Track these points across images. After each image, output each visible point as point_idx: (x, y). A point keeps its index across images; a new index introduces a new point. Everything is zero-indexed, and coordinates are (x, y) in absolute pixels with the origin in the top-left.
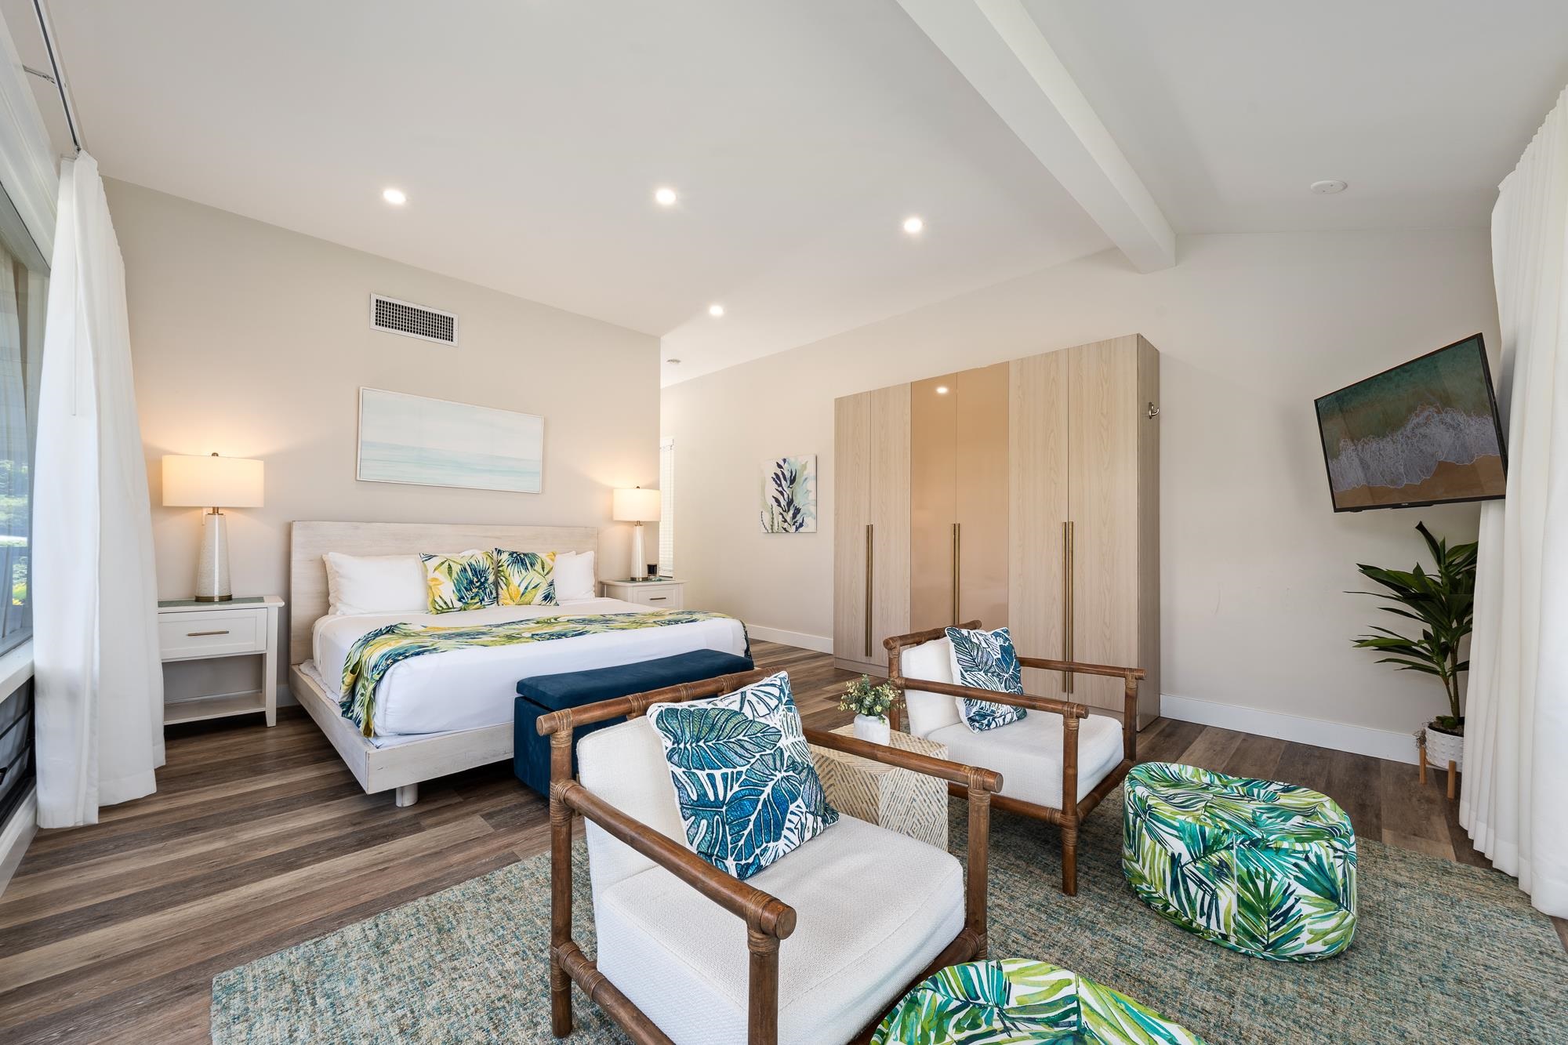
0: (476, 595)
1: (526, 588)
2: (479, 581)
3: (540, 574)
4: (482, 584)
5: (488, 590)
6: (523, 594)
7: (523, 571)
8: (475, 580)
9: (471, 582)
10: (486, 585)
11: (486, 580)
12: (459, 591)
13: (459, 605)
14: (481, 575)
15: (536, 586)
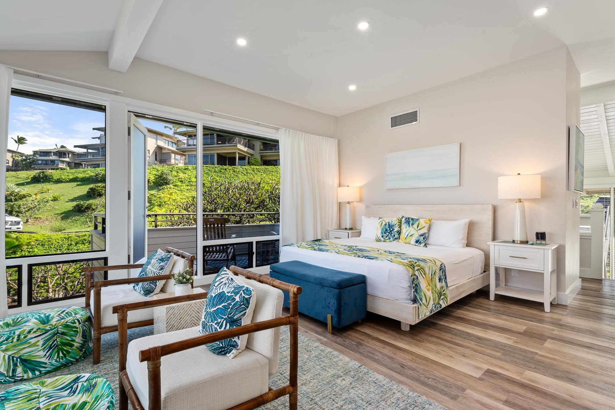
0: (387, 236)
1: (407, 236)
2: (390, 230)
3: (415, 229)
4: (391, 231)
5: (393, 234)
6: (406, 238)
7: (408, 227)
8: (388, 229)
9: (387, 230)
10: (393, 232)
11: (393, 230)
12: (382, 233)
13: (382, 239)
14: (391, 227)
15: (412, 235)
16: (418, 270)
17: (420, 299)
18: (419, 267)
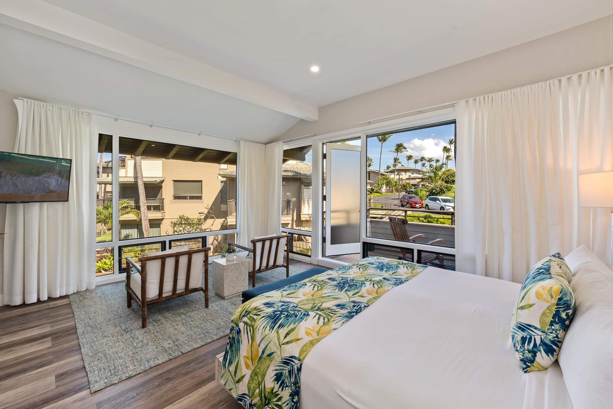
16: (246, 323)
17: (230, 360)
18: (251, 322)
